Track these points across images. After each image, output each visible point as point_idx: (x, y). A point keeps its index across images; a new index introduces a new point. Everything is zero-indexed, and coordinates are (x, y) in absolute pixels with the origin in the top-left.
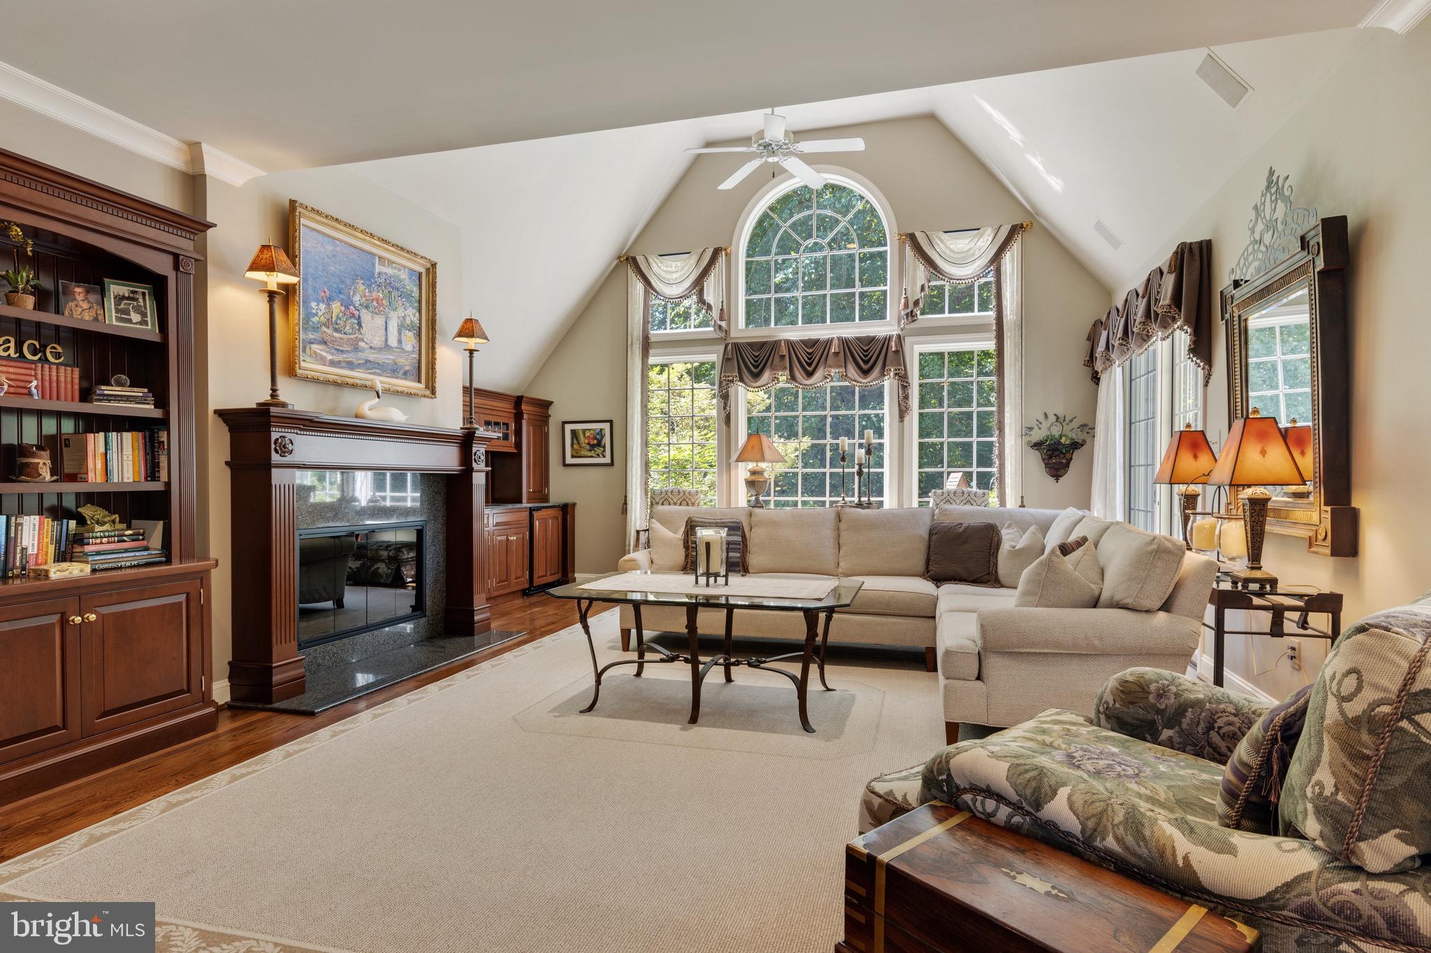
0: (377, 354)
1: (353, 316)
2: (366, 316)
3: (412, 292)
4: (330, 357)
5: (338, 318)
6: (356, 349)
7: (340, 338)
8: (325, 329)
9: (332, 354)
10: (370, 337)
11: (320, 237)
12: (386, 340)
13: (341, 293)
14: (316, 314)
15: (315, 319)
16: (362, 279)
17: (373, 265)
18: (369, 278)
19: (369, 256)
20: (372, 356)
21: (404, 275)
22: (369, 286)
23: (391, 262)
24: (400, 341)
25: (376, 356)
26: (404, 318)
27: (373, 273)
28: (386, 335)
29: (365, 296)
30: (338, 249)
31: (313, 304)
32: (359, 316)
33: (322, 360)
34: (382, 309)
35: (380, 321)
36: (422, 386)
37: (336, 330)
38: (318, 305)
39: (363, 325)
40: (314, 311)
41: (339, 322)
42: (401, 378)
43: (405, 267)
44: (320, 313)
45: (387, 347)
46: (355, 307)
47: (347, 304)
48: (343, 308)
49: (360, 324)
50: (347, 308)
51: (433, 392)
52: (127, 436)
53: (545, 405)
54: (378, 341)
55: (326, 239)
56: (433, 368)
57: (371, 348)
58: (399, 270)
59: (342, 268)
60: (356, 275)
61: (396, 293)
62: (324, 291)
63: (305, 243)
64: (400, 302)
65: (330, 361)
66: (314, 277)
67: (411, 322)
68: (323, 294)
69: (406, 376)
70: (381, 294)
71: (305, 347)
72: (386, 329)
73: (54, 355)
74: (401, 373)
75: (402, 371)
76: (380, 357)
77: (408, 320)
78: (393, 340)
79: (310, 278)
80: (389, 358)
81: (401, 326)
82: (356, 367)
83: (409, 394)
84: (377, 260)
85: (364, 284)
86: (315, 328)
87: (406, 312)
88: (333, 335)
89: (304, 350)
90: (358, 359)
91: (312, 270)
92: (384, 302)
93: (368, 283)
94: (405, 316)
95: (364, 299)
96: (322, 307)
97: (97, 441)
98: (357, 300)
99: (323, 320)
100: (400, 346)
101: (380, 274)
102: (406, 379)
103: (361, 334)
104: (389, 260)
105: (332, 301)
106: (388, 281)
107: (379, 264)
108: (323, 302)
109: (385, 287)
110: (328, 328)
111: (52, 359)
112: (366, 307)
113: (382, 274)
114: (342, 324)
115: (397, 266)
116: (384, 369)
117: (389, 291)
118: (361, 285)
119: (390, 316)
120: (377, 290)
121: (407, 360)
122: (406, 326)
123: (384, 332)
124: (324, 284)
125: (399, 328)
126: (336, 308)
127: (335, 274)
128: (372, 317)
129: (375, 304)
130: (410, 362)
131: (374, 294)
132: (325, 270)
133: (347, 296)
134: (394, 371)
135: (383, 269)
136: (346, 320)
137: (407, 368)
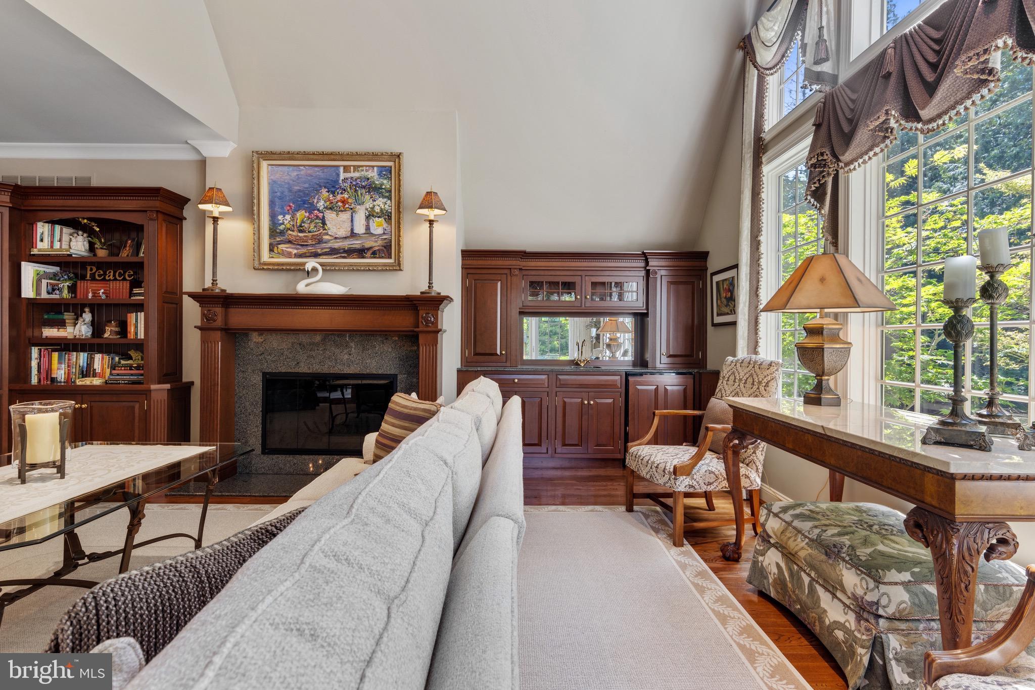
0: (342, 242)
1: (317, 217)
2: (330, 216)
3: (382, 184)
4: (295, 251)
5: (303, 222)
6: (320, 241)
7: (305, 236)
8: (291, 233)
9: (297, 249)
10: (335, 230)
11: (286, 168)
12: (352, 230)
13: (304, 204)
14: (283, 224)
15: (282, 227)
16: (325, 187)
17: (338, 175)
18: (333, 186)
19: (333, 169)
20: (337, 245)
21: (373, 174)
22: (333, 193)
23: (356, 168)
24: (368, 228)
25: (340, 244)
26: (373, 208)
27: (338, 181)
28: (352, 225)
29: (329, 200)
30: (302, 173)
31: (280, 217)
32: (324, 217)
33: (289, 255)
34: (347, 206)
35: (345, 216)
36: (391, 261)
37: (301, 231)
38: (284, 216)
39: (327, 222)
40: (281, 222)
41: (303, 225)
42: (371, 258)
43: (373, 167)
44: (286, 222)
45: (353, 235)
46: (318, 210)
47: (311, 208)
48: (307, 214)
49: (324, 223)
50: (310, 213)
51: (399, 265)
52: (143, 314)
53: (704, 255)
54: (343, 232)
55: (291, 168)
56: (399, 245)
57: (336, 238)
58: (367, 171)
59: (307, 185)
60: (321, 186)
61: (364, 191)
62: (290, 206)
63: (272, 177)
64: (368, 197)
65: (295, 254)
66: (281, 198)
67: (381, 210)
68: (288, 208)
69: (374, 254)
70: (346, 196)
71: (273, 248)
72: (352, 221)
73: (129, 276)
74: (369, 254)
75: (371, 252)
76: (346, 244)
77: (377, 209)
78: (360, 229)
79: (277, 200)
80: (356, 244)
81: (369, 215)
82: (320, 255)
83: (369, 269)
84: (342, 169)
85: (328, 192)
86: (282, 233)
87: (375, 203)
88: (298, 236)
89: (271, 250)
90: (322, 249)
91: (278, 194)
92: (350, 201)
93: (333, 189)
94: (374, 206)
95: (328, 203)
96: (288, 217)
97: (132, 317)
98: (321, 205)
99: (288, 226)
100: (368, 232)
101: (345, 180)
102: (375, 258)
103: (325, 229)
104: (354, 166)
105: (297, 211)
106: (354, 183)
107: (344, 172)
108: (288, 213)
109: (350, 188)
110: (293, 231)
111: (128, 278)
112: (330, 208)
113: (347, 179)
114: (306, 225)
115: (364, 168)
116: (350, 252)
117: (356, 191)
118: (324, 193)
119: (356, 210)
120: (342, 193)
121: (376, 241)
122: (375, 214)
123: (350, 224)
124: (290, 201)
125: (368, 218)
126: (301, 215)
127: (300, 191)
128: (337, 215)
129: (340, 204)
130: (380, 242)
131: (339, 197)
132: (290, 191)
133: (312, 204)
134: (361, 252)
135: (348, 175)
136: (311, 222)
137: (376, 248)
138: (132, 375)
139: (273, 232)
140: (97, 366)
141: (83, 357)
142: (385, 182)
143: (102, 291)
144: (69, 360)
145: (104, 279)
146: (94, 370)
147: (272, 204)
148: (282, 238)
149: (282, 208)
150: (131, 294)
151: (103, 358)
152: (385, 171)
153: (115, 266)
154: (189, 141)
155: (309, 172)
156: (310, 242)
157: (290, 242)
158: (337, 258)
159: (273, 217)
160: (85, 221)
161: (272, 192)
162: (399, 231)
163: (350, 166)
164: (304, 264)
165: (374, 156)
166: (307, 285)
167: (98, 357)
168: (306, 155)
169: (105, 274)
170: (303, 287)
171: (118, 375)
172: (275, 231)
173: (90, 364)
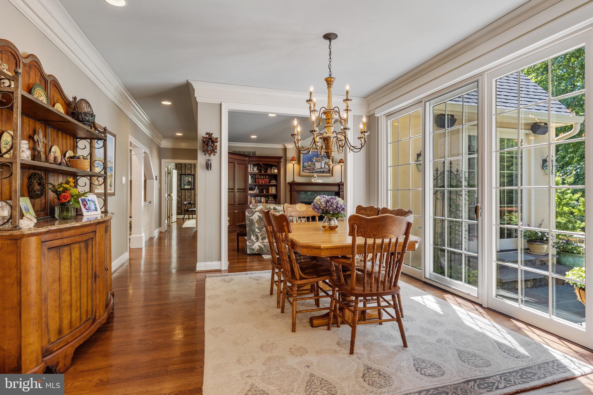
1: (313, 163)
2: (316, 163)
5: (310, 165)
6: (314, 169)
8: (307, 167)
9: (309, 171)
10: (317, 167)
13: (310, 160)
16: (315, 156)
18: (317, 156)
20: (317, 170)
24: (325, 166)
26: (326, 162)
33: (307, 173)
34: (320, 161)
35: (320, 163)
36: (330, 174)
37: (309, 167)
40: (305, 164)
45: (321, 168)
47: (312, 161)
49: (315, 165)
51: (333, 175)
52: (274, 187)
54: (319, 167)
56: (333, 170)
62: (307, 161)
64: (325, 159)
66: (305, 159)
69: (326, 173)
70: (320, 158)
73: (267, 177)
76: (320, 170)
78: (323, 167)
80: (322, 170)
82: (314, 173)
83: (326, 176)
86: (305, 167)
89: (303, 171)
90: (314, 171)
96: (307, 163)
97: (270, 188)
98: (314, 160)
99: (307, 165)
101: (320, 155)
112: (316, 161)
116: (320, 172)
117: (322, 157)
118: (315, 158)
119: (322, 162)
123: (321, 165)
125: (325, 164)
126: (310, 163)
127: (309, 157)
128: (318, 163)
131: (318, 159)
132: (307, 157)
134: (323, 172)
136: (312, 165)
137: (327, 171)
138: (273, 202)
139: (303, 167)
140: (262, 200)
141: (259, 198)
143: (263, 181)
144: (256, 199)
145: (261, 178)
147: (303, 160)
150: (270, 182)
153: (266, 175)
154: (285, 144)
156: (312, 169)
157: (307, 169)
158: (318, 173)
159: (303, 163)
160: (261, 164)
161: (303, 157)
162: (333, 167)
164: (314, 175)
166: (315, 180)
167: (263, 198)
169: (261, 177)
170: (313, 181)
171: (269, 202)
173: (261, 200)
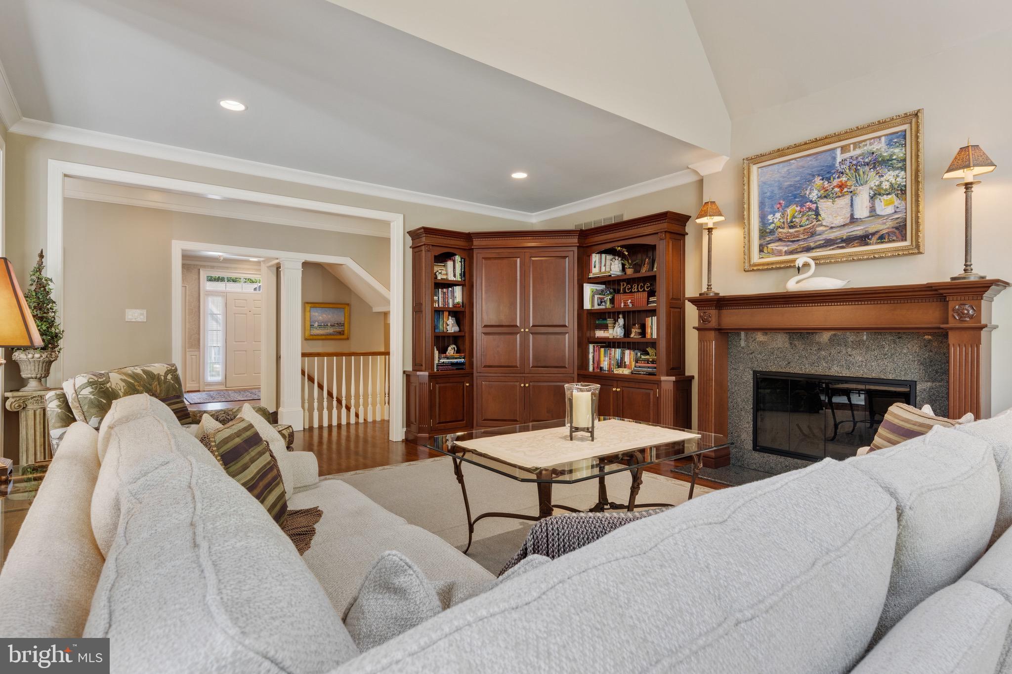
0: (839, 231)
1: (810, 209)
2: (825, 206)
3: (892, 155)
4: (786, 248)
5: (794, 217)
6: (813, 234)
7: (796, 232)
8: (781, 230)
9: (787, 246)
10: (830, 220)
11: (776, 167)
12: (852, 216)
13: (795, 198)
14: (773, 223)
15: (772, 227)
16: (819, 175)
17: (834, 158)
19: (828, 153)
20: (832, 235)
21: (880, 147)
22: (828, 179)
23: (858, 144)
24: (873, 209)
25: (837, 233)
26: (879, 186)
27: (834, 165)
28: (852, 210)
29: (824, 188)
30: (793, 166)
31: (770, 217)
32: (817, 208)
33: (780, 253)
34: (845, 190)
35: (844, 201)
36: (906, 244)
37: (791, 227)
38: (774, 215)
39: (821, 212)
40: (771, 221)
41: (794, 220)
42: (877, 243)
43: (879, 137)
44: (776, 221)
45: (853, 220)
46: (811, 201)
47: (802, 200)
48: (799, 208)
49: (817, 214)
50: (802, 206)
51: (920, 247)
54: (841, 219)
55: (781, 165)
56: (917, 223)
57: (832, 228)
58: (871, 144)
59: (798, 178)
60: (814, 176)
61: (867, 168)
62: (780, 204)
63: (762, 179)
64: (872, 173)
65: (785, 252)
66: (771, 198)
67: (892, 185)
68: (778, 206)
69: (882, 239)
70: (844, 179)
71: (763, 248)
72: (852, 205)
73: (647, 288)
74: (874, 239)
75: (877, 236)
76: (844, 233)
77: (886, 186)
78: (862, 212)
79: (767, 200)
80: (857, 230)
81: (875, 194)
82: (813, 249)
83: (874, 257)
84: (839, 151)
85: (823, 179)
86: (772, 232)
87: (882, 179)
88: (788, 232)
89: (761, 251)
90: (815, 242)
91: (768, 194)
92: (849, 183)
93: (828, 176)
94: (881, 182)
95: (822, 192)
96: (778, 215)
97: (649, 321)
98: (814, 196)
99: (778, 224)
100: (873, 214)
101: (843, 162)
102: (882, 243)
103: (819, 221)
104: (854, 144)
105: (788, 207)
106: (854, 162)
107: (842, 153)
108: (779, 211)
109: (850, 169)
110: (783, 228)
111: (646, 289)
112: (825, 197)
113: (845, 160)
114: (797, 220)
115: (868, 142)
116: (848, 241)
117: (856, 170)
118: (818, 181)
119: (858, 192)
120: (839, 177)
121: (885, 223)
122: (883, 192)
123: (849, 209)
124: (780, 199)
125: (872, 198)
126: (792, 210)
127: (791, 186)
128: (833, 202)
129: (837, 189)
130: (890, 224)
131: (835, 182)
132: (780, 188)
133: (804, 197)
134: (864, 239)
135: (847, 155)
136: (803, 216)
137: (884, 232)
138: (649, 367)
139: (763, 233)
140: (627, 359)
141: (618, 351)
142: (897, 150)
143: (630, 301)
144: (610, 354)
145: (631, 292)
146: (625, 362)
147: (762, 205)
148: (772, 237)
149: (772, 207)
150: (648, 302)
151: (630, 353)
152: (897, 138)
153: (638, 281)
154: (690, 166)
155: (800, 164)
156: (802, 237)
157: (780, 240)
158: (833, 249)
159: (763, 218)
160: (619, 248)
161: (762, 194)
162: (918, 206)
163: (849, 145)
165: (882, 124)
166: (798, 282)
167: (627, 352)
168: (797, 148)
169: (632, 287)
170: (793, 285)
171: (640, 367)
172: (765, 231)
173: (622, 358)
